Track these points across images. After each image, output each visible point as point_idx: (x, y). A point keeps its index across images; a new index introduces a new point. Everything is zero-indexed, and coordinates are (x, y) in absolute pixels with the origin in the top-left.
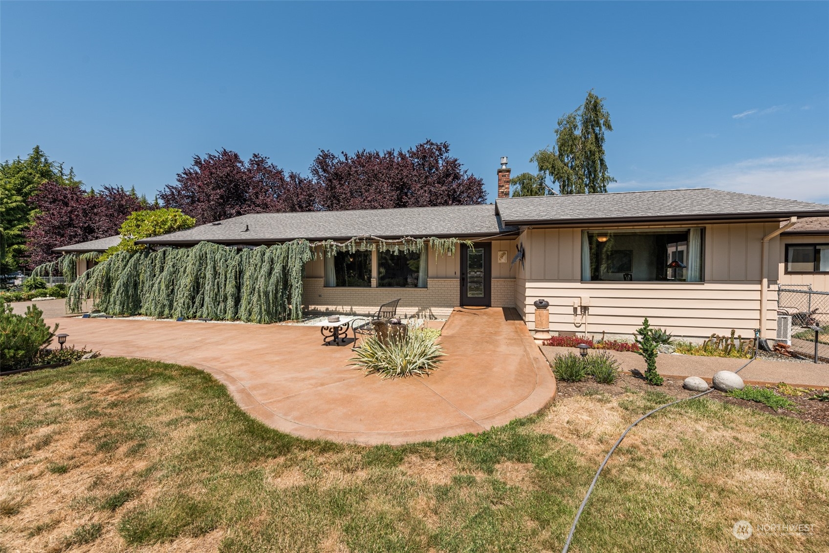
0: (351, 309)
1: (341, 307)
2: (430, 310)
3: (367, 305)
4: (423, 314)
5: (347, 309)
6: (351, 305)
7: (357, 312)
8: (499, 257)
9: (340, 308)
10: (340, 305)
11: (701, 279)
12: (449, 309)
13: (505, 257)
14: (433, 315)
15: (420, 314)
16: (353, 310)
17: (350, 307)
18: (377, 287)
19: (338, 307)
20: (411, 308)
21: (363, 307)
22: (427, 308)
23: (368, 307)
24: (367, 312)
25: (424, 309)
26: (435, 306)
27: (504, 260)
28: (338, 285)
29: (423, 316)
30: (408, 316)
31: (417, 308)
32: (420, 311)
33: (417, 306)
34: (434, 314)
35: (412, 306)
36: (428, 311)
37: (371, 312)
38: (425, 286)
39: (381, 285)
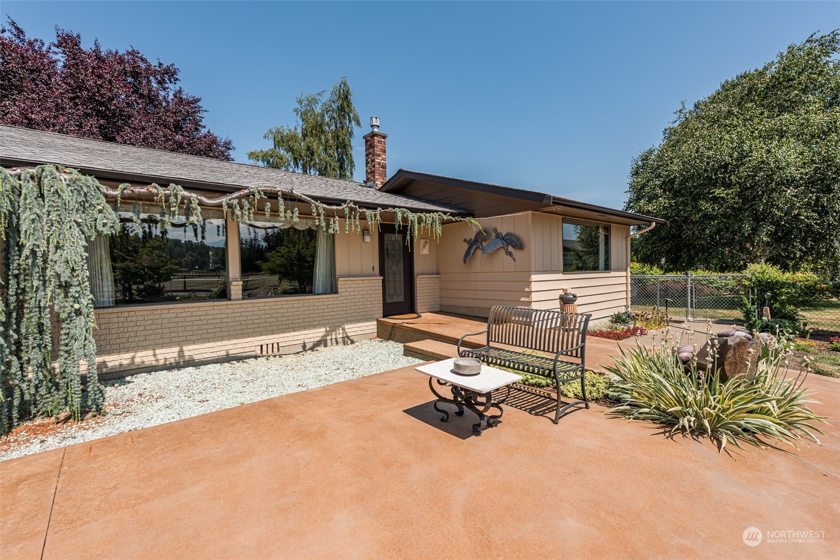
0: (181, 352)
1: (151, 352)
2: (344, 329)
3: (222, 339)
4: (334, 337)
5: (170, 354)
6: (179, 344)
7: (197, 357)
8: (421, 247)
9: (145, 357)
10: (145, 348)
11: (607, 268)
12: (370, 323)
13: (427, 247)
14: (348, 337)
15: (329, 338)
16: (186, 353)
17: (177, 349)
18: (243, 299)
19: (140, 354)
20: (312, 331)
21: (213, 344)
22: (338, 327)
23: (224, 343)
24: (224, 353)
25: (334, 328)
26: (350, 322)
27: (426, 251)
28: (118, 303)
29: (333, 341)
30: (308, 346)
31: (323, 330)
32: (328, 333)
33: (324, 325)
34: (349, 334)
35: (314, 327)
36: (341, 331)
37: (231, 352)
38: (333, 289)
39: (249, 292)
